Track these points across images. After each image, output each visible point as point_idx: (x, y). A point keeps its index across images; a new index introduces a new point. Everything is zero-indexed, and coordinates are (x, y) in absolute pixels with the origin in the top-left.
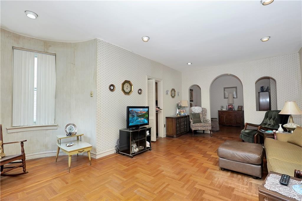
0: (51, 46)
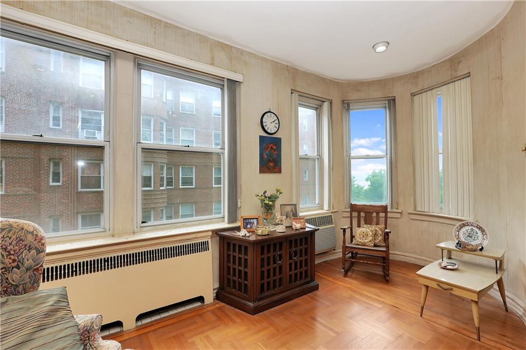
0: (460, 62)
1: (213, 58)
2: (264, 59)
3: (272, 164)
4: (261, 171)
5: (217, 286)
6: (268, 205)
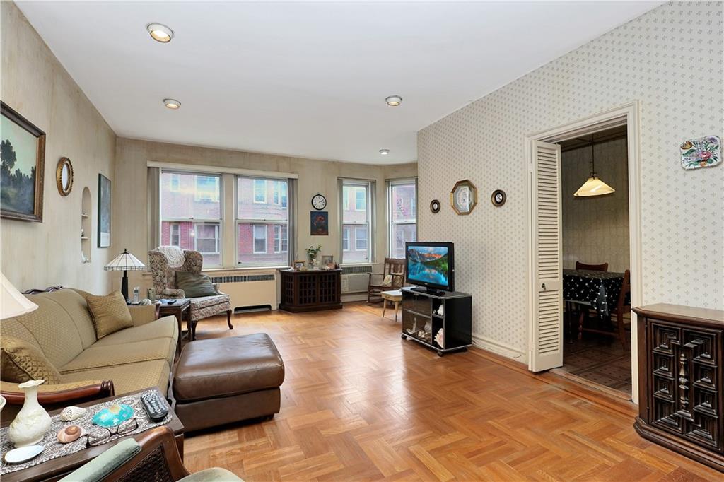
1: (278, 167)
2: (315, 161)
3: (320, 230)
4: (312, 234)
5: (280, 302)
6: (311, 255)
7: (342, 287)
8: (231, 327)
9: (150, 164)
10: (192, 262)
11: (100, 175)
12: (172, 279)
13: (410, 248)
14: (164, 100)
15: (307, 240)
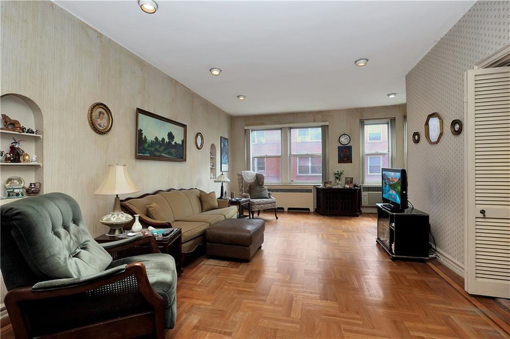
1: (315, 119)
3: (346, 159)
4: (339, 162)
5: (316, 208)
6: (336, 177)
7: (363, 201)
8: (277, 218)
9: (246, 128)
10: (259, 180)
11: (221, 137)
12: (248, 188)
13: (384, 172)
14: (238, 97)
15: (335, 166)
